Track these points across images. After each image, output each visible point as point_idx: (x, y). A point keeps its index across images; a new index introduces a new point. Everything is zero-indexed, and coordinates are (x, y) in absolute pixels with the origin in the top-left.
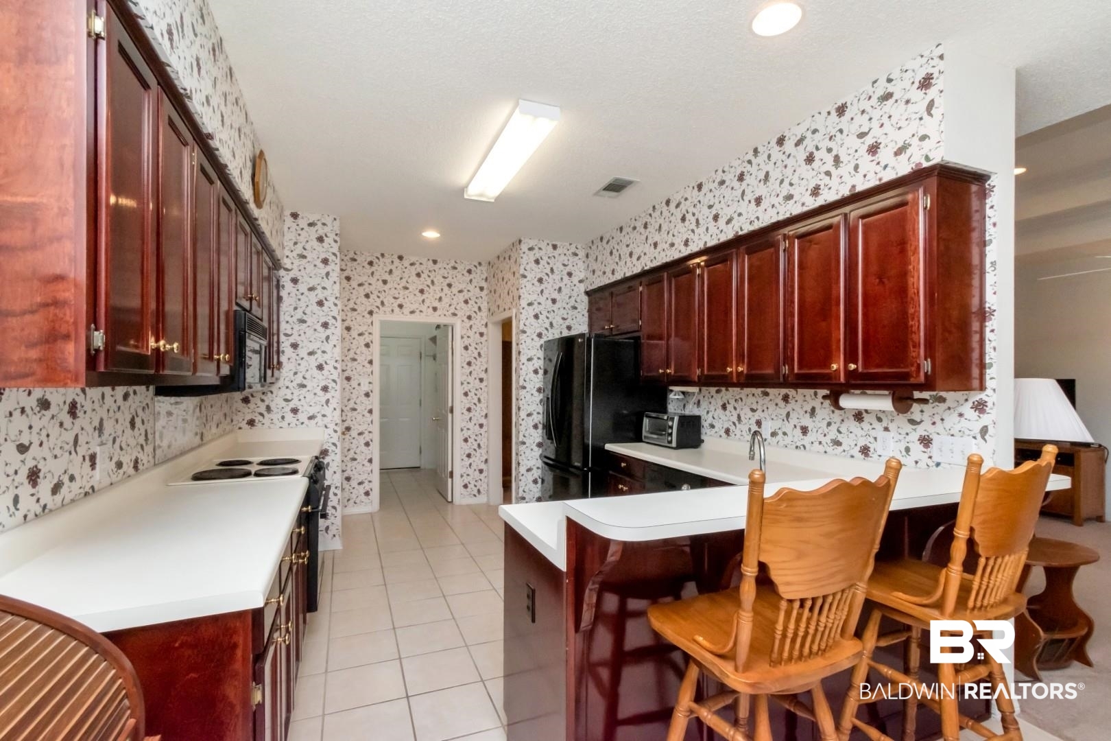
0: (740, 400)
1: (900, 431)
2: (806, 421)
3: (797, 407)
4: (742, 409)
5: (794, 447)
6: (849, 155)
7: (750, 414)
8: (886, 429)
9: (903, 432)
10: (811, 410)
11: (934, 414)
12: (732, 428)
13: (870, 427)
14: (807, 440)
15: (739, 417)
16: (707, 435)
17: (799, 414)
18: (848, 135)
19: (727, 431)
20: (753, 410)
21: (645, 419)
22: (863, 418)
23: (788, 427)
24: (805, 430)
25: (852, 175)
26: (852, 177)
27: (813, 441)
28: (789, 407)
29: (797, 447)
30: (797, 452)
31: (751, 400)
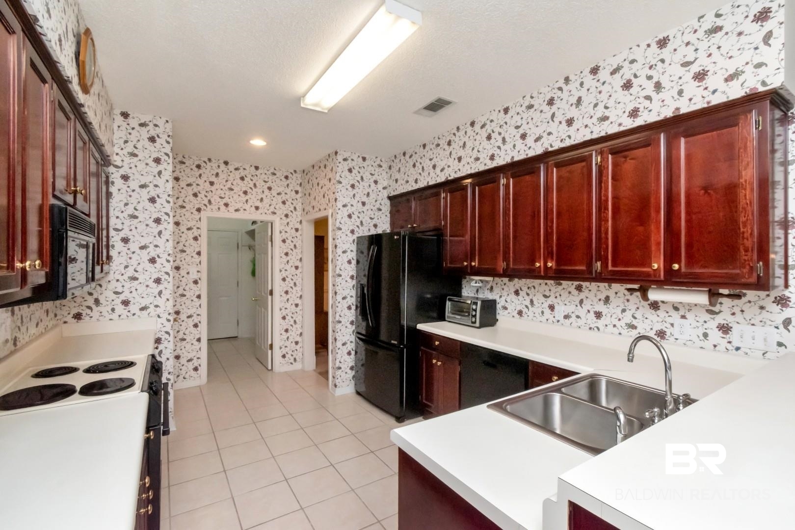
0: (532, 288)
1: (697, 319)
2: (600, 307)
3: (591, 295)
4: (535, 295)
5: (588, 328)
6: (672, 81)
7: (543, 299)
8: (683, 317)
9: (701, 320)
10: (605, 298)
11: (733, 306)
12: (525, 310)
13: (667, 315)
14: (601, 323)
15: (532, 302)
16: (501, 315)
17: (592, 301)
18: (670, 64)
19: (520, 313)
20: (545, 296)
21: (447, 302)
22: (659, 306)
23: (582, 312)
24: (598, 315)
25: (675, 99)
26: (675, 100)
27: (607, 324)
28: (582, 295)
29: (590, 328)
30: (591, 332)
31: (543, 287)
